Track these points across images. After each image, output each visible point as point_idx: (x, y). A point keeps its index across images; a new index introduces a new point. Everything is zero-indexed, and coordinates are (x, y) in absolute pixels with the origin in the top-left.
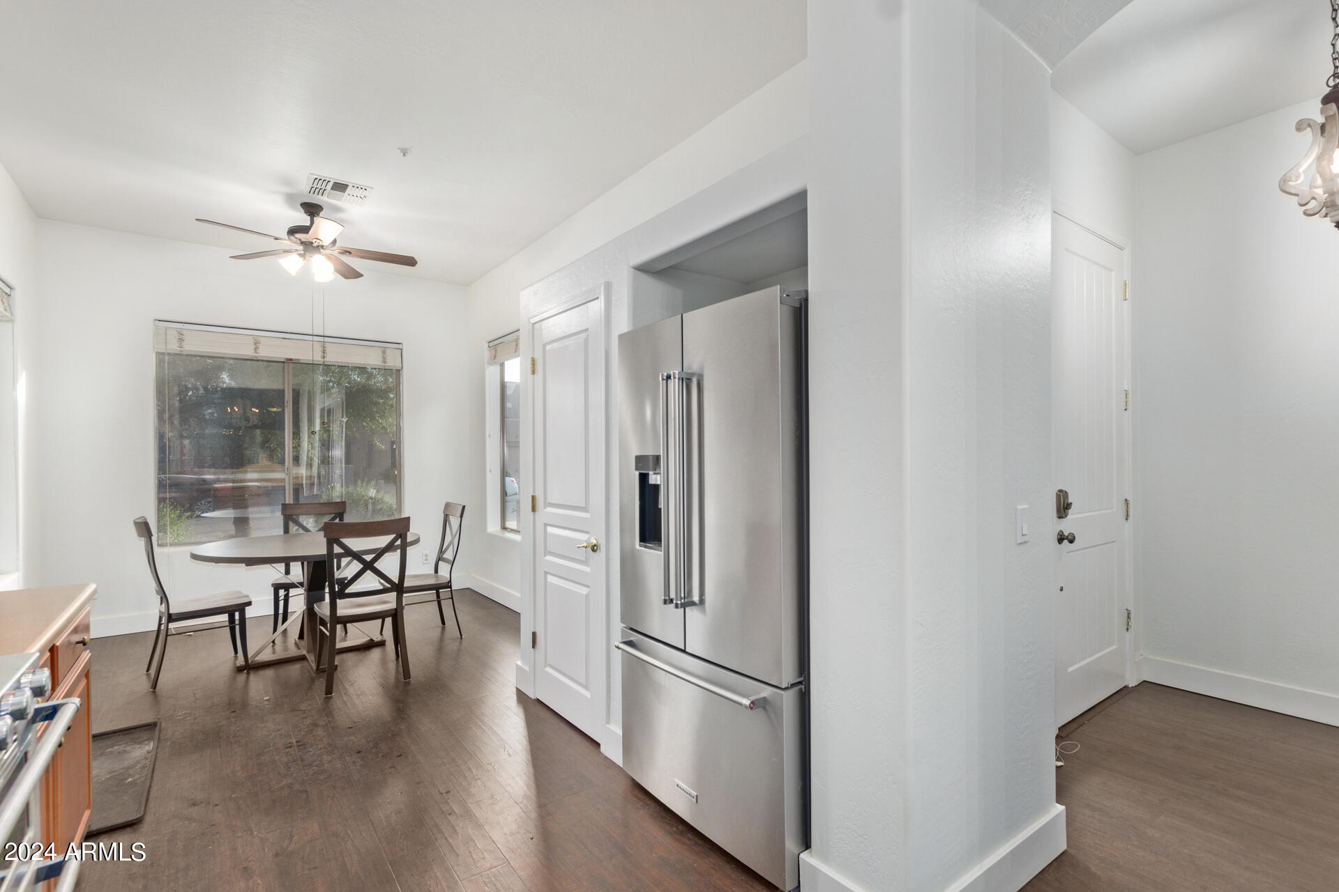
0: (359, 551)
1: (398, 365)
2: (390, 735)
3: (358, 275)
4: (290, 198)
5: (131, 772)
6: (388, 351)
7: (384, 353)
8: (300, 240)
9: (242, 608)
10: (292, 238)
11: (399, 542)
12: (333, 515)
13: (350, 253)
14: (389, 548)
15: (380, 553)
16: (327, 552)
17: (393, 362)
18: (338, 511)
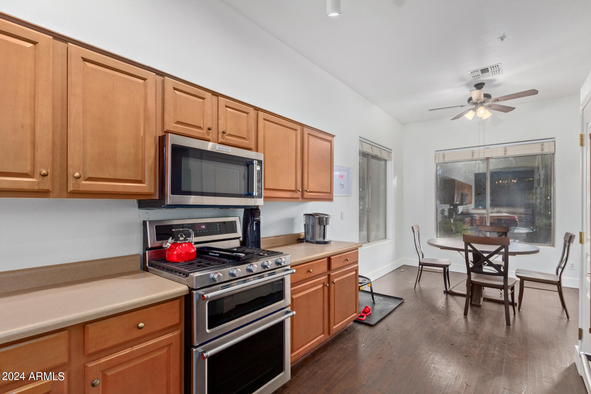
0: (481, 251)
1: (552, 151)
2: (472, 346)
3: (512, 109)
4: (468, 85)
5: (385, 311)
6: (545, 144)
7: (542, 145)
8: (473, 103)
9: (448, 266)
10: (469, 103)
11: (503, 250)
12: (501, 234)
13: (498, 100)
14: (497, 252)
15: (492, 254)
16: (465, 248)
17: (548, 149)
18: (504, 231)
